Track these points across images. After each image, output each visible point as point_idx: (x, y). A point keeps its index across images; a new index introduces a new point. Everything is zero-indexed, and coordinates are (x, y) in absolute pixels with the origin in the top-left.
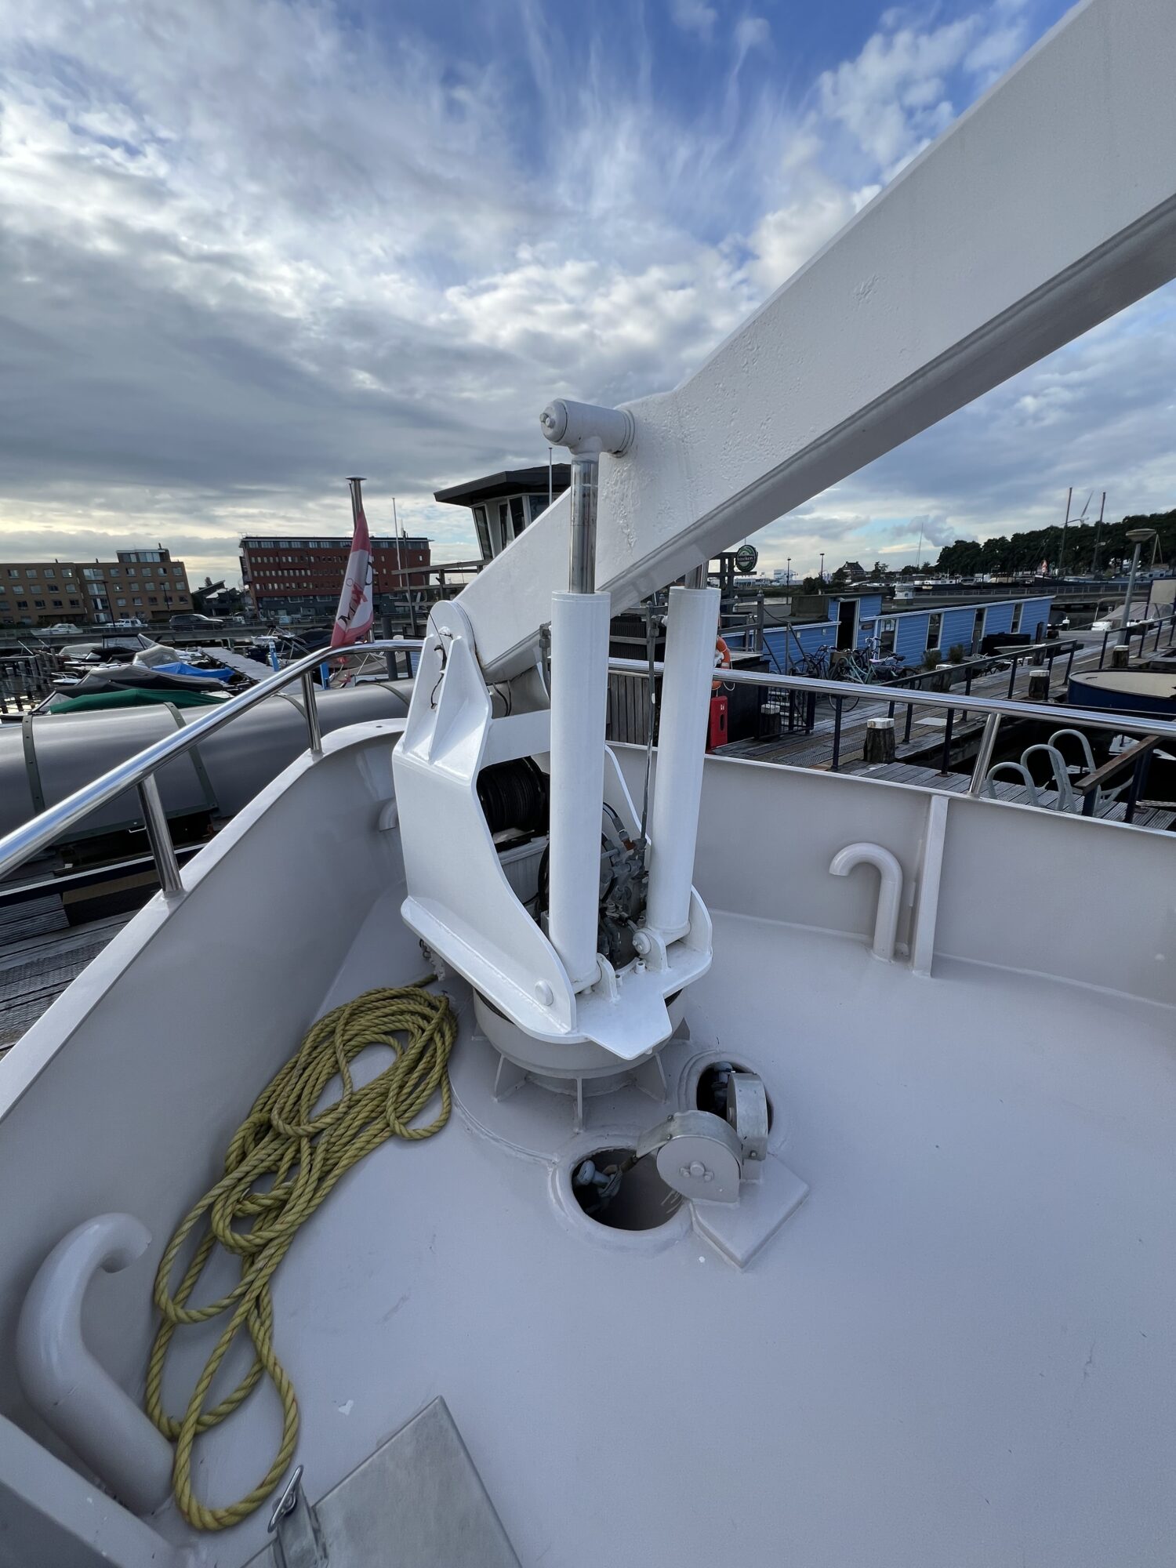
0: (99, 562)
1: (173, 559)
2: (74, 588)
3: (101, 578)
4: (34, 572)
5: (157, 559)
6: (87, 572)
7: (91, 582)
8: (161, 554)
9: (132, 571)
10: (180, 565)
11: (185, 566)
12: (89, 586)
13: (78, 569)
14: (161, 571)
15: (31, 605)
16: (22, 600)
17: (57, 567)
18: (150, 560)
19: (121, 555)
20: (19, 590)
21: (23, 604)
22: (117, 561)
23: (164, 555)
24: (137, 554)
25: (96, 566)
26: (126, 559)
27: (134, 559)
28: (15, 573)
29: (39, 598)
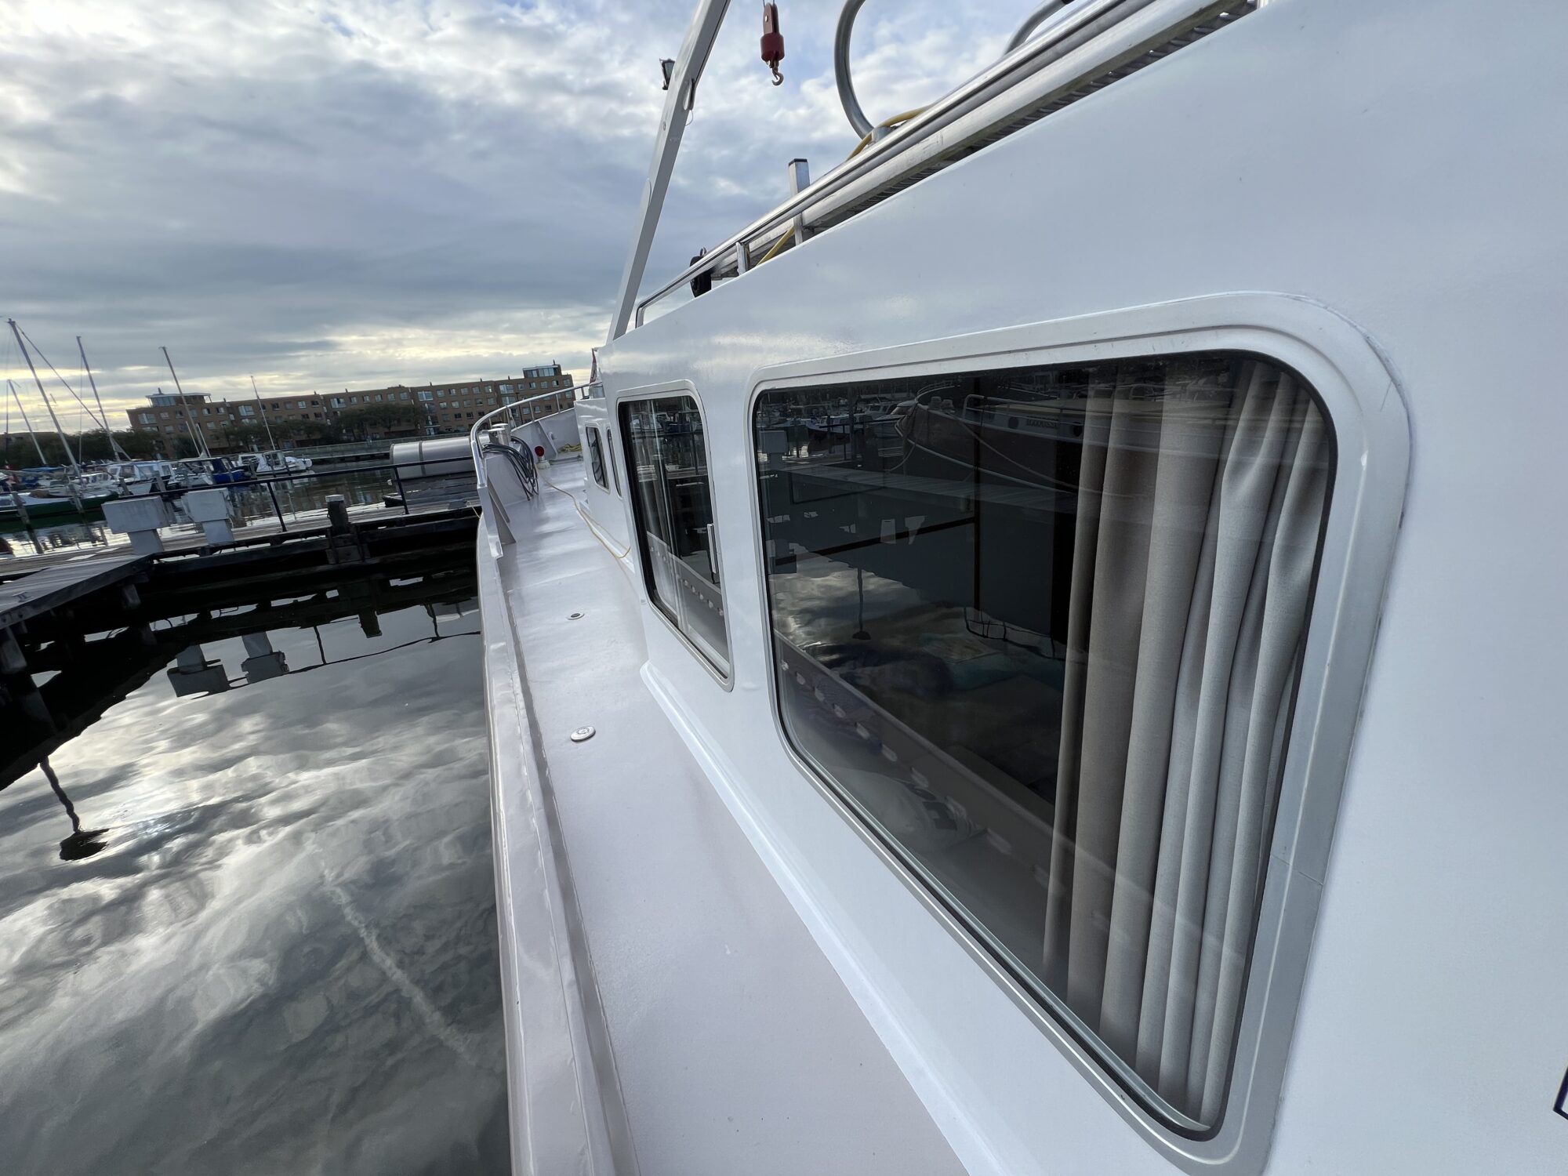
0: (511, 378)
1: (564, 373)
2: (492, 402)
3: (512, 392)
4: (466, 389)
5: (552, 373)
6: (502, 388)
7: (505, 395)
8: (555, 369)
9: (534, 385)
10: (569, 377)
11: (573, 379)
12: (503, 399)
13: (496, 385)
14: (555, 382)
15: (464, 416)
16: (457, 412)
17: (482, 385)
18: (547, 375)
19: (526, 372)
20: (455, 405)
21: (458, 416)
22: (523, 377)
23: (557, 370)
24: (537, 370)
25: (509, 382)
26: (529, 374)
27: (535, 375)
28: (454, 391)
29: (469, 411)
